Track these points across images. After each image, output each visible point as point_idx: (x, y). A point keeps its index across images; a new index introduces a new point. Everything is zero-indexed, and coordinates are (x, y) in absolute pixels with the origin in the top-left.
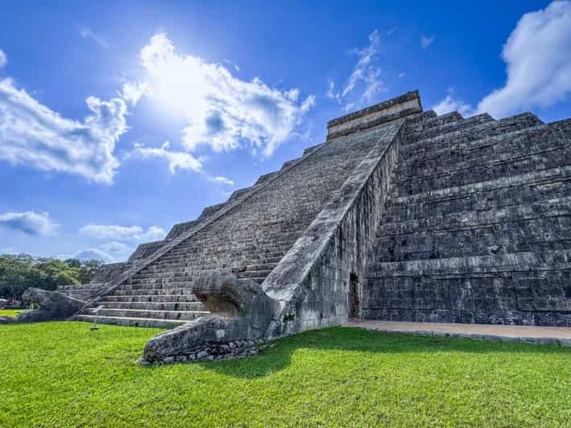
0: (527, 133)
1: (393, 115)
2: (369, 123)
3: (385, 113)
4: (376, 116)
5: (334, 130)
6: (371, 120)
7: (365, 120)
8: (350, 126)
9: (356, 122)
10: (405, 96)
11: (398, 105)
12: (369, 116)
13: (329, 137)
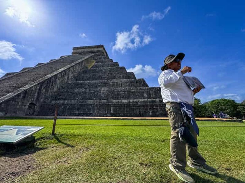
0: (111, 68)
1: (95, 51)
2: (87, 52)
3: (93, 49)
4: (89, 50)
5: (75, 51)
6: (88, 51)
7: (86, 50)
8: (80, 51)
9: (83, 50)
10: (99, 46)
11: (97, 48)
12: (87, 49)
13: (72, 53)
